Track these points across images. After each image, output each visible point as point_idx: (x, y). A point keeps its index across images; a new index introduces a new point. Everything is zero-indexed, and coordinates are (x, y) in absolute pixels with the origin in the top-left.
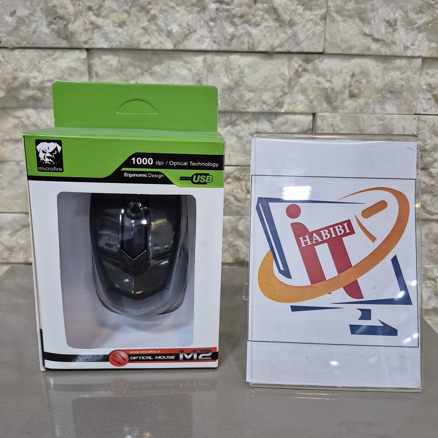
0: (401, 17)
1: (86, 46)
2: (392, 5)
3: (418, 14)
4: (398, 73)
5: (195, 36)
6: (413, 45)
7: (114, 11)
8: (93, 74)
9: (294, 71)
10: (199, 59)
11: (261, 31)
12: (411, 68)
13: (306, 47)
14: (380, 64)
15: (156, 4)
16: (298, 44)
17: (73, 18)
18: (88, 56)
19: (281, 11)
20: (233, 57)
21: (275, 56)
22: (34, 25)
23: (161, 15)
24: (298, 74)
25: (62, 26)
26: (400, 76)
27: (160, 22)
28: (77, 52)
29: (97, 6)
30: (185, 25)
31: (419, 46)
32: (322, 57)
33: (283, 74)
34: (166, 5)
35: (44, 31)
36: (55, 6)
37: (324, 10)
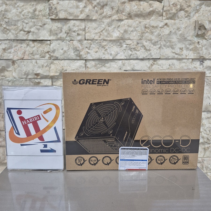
0: (184, 47)
1: (85, 59)
2: (181, 43)
3: (189, 45)
4: (184, 64)
5: (119, 55)
6: (188, 55)
7: (94, 48)
8: (86, 67)
9: (151, 64)
10: (121, 61)
11: (140, 52)
12: (188, 62)
13: (154, 57)
14: (178, 61)
15: (107, 45)
16: (152, 56)
17: (81, 51)
18: (85, 62)
19: (146, 47)
20: (131, 61)
21: (144, 60)
22: (69, 53)
23: (109, 49)
24: (152, 65)
25: (78, 53)
26: (185, 65)
27: (108, 51)
28: (82, 61)
29: (89, 47)
30: (116, 51)
31: (191, 55)
32: (160, 60)
33: (147, 66)
34: (110, 46)
35: (72, 54)
36: (76, 47)
37: (160, 46)
